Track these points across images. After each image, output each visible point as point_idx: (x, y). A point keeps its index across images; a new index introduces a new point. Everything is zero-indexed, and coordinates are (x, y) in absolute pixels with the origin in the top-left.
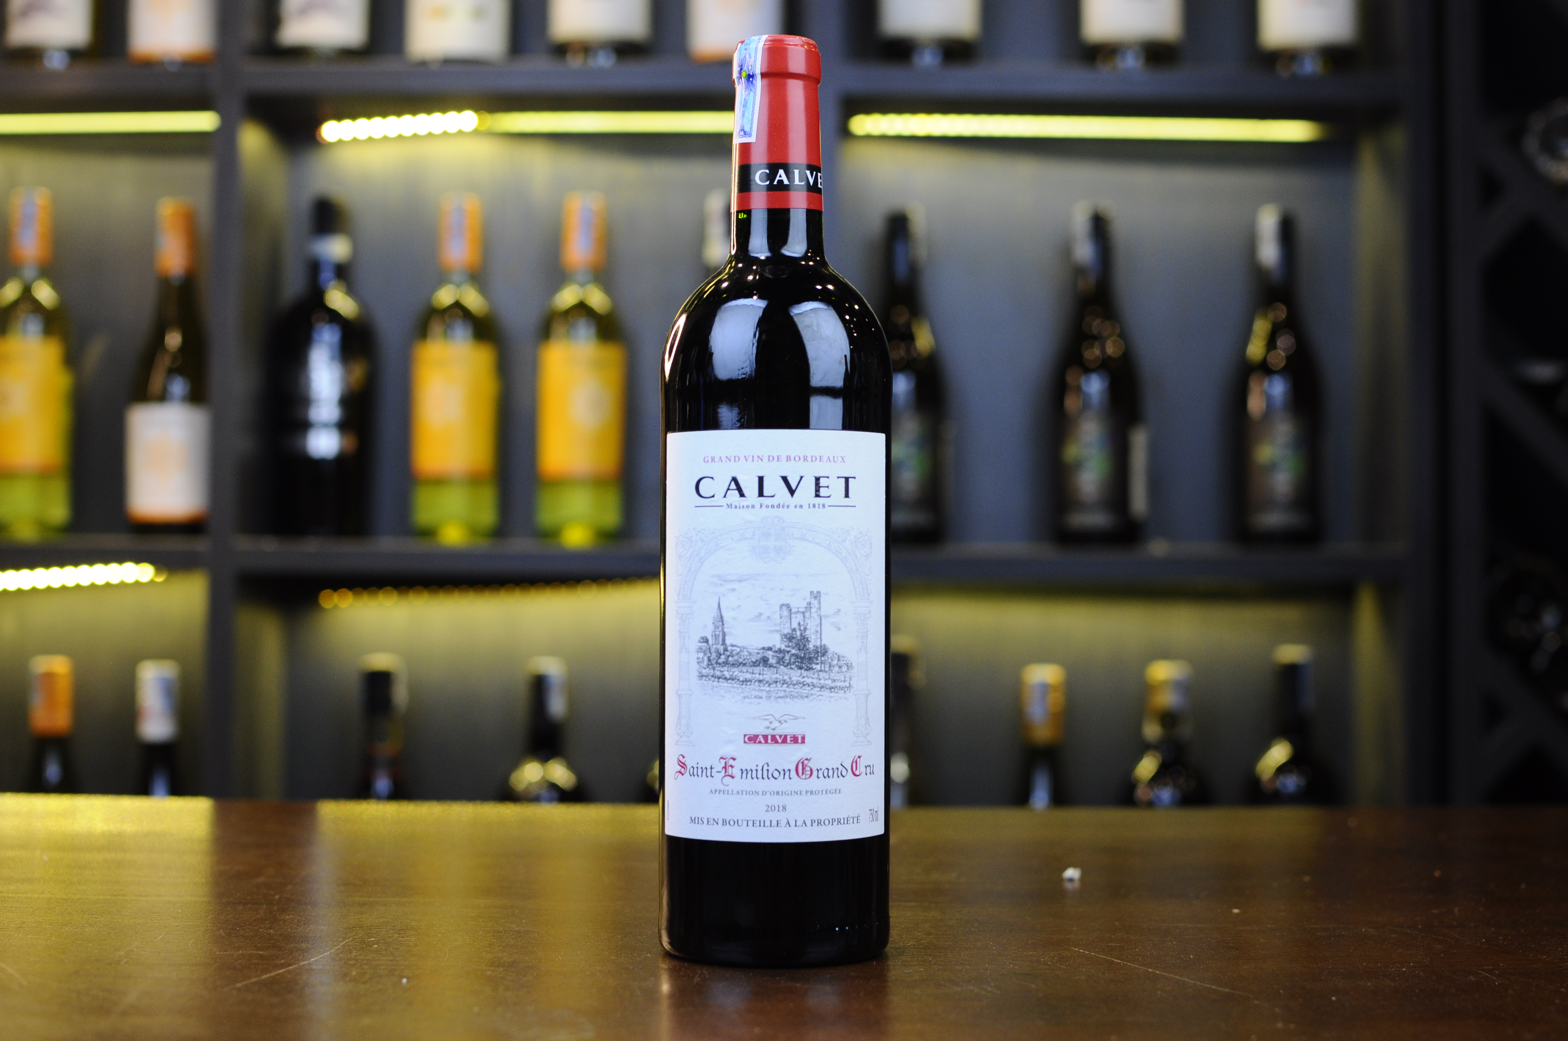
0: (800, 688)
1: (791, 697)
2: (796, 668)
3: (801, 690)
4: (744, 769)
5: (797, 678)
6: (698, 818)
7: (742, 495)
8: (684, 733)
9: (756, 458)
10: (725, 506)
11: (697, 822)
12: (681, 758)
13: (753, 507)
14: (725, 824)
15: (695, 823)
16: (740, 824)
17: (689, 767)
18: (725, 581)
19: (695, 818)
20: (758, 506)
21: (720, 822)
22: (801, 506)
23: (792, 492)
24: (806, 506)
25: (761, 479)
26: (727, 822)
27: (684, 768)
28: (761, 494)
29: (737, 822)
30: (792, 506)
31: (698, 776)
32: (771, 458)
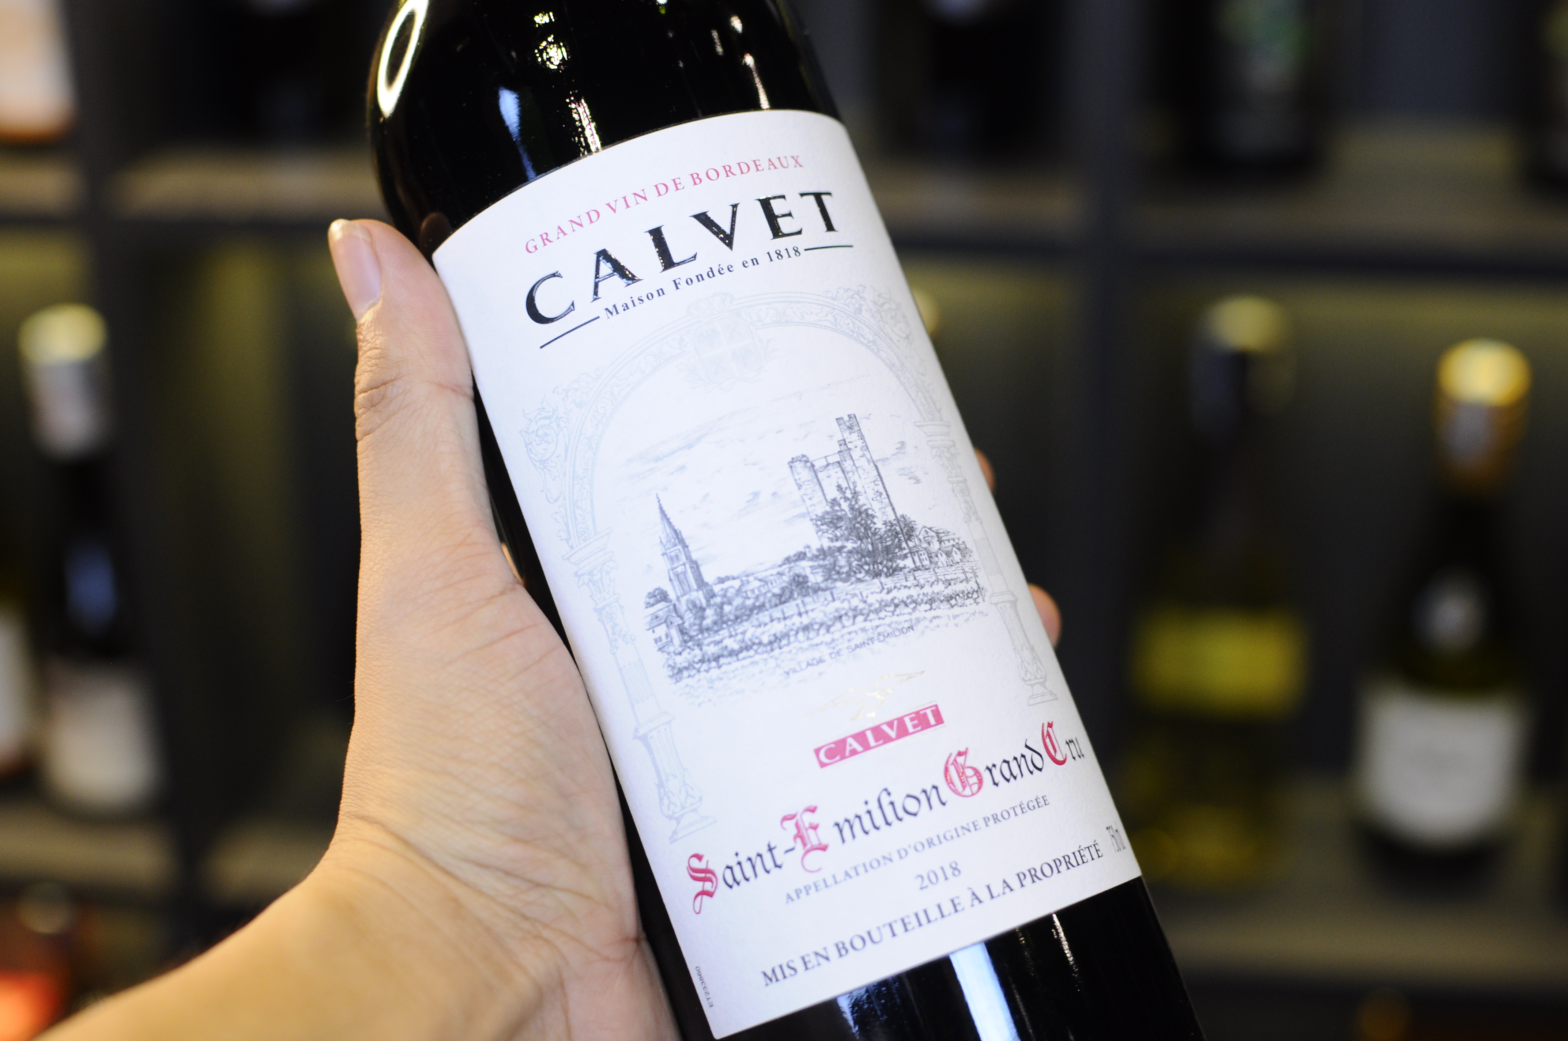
0: (890, 614)
1: (882, 638)
2: (867, 578)
3: (895, 618)
4: (841, 822)
5: (879, 597)
6: (781, 967)
7: (631, 278)
8: (683, 808)
9: (631, 200)
10: (603, 314)
11: (780, 976)
12: (695, 863)
13: (661, 292)
14: (843, 952)
15: (777, 980)
16: (876, 937)
17: (719, 870)
18: (657, 459)
19: (773, 971)
20: (669, 288)
21: (833, 953)
22: (755, 261)
23: (728, 239)
24: (763, 259)
25: (657, 235)
26: (848, 946)
27: (710, 880)
28: (668, 262)
29: (868, 938)
30: (737, 267)
31: (747, 880)
32: (662, 189)
